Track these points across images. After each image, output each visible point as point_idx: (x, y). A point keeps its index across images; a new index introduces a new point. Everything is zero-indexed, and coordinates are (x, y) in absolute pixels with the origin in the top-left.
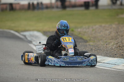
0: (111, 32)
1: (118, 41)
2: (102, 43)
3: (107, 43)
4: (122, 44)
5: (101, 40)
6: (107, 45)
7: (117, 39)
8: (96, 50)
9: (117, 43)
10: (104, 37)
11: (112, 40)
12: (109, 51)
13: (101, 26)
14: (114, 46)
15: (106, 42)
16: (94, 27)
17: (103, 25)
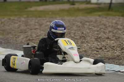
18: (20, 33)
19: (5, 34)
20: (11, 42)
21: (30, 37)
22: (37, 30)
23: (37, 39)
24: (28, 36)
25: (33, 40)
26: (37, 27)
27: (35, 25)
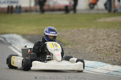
0: (88, 36)
1: (95, 45)
2: (80, 47)
3: (85, 47)
4: (100, 48)
5: (79, 43)
6: (85, 48)
7: (94, 43)
8: (74, 53)
9: (95, 47)
10: (82, 41)
11: (89, 44)
12: (87, 54)
13: (79, 30)
14: (92, 49)
15: (84, 45)
16: (72, 31)
17: (81, 29)
18: (89, 43)
19: (74, 44)
20: (80, 52)
21: (98, 47)
22: (104, 40)
23: (105, 49)
24: (96, 46)
25: (101, 50)
26: (105, 37)
27: (103, 36)
